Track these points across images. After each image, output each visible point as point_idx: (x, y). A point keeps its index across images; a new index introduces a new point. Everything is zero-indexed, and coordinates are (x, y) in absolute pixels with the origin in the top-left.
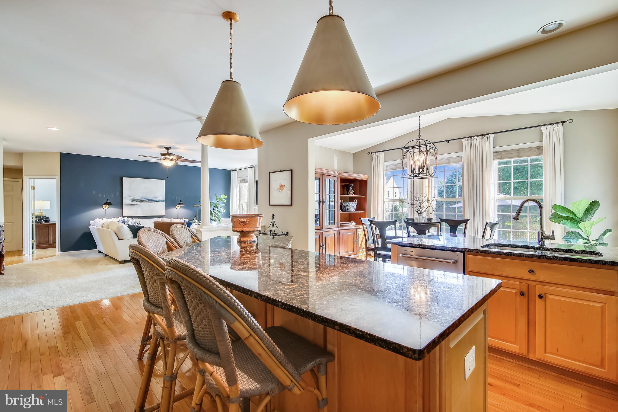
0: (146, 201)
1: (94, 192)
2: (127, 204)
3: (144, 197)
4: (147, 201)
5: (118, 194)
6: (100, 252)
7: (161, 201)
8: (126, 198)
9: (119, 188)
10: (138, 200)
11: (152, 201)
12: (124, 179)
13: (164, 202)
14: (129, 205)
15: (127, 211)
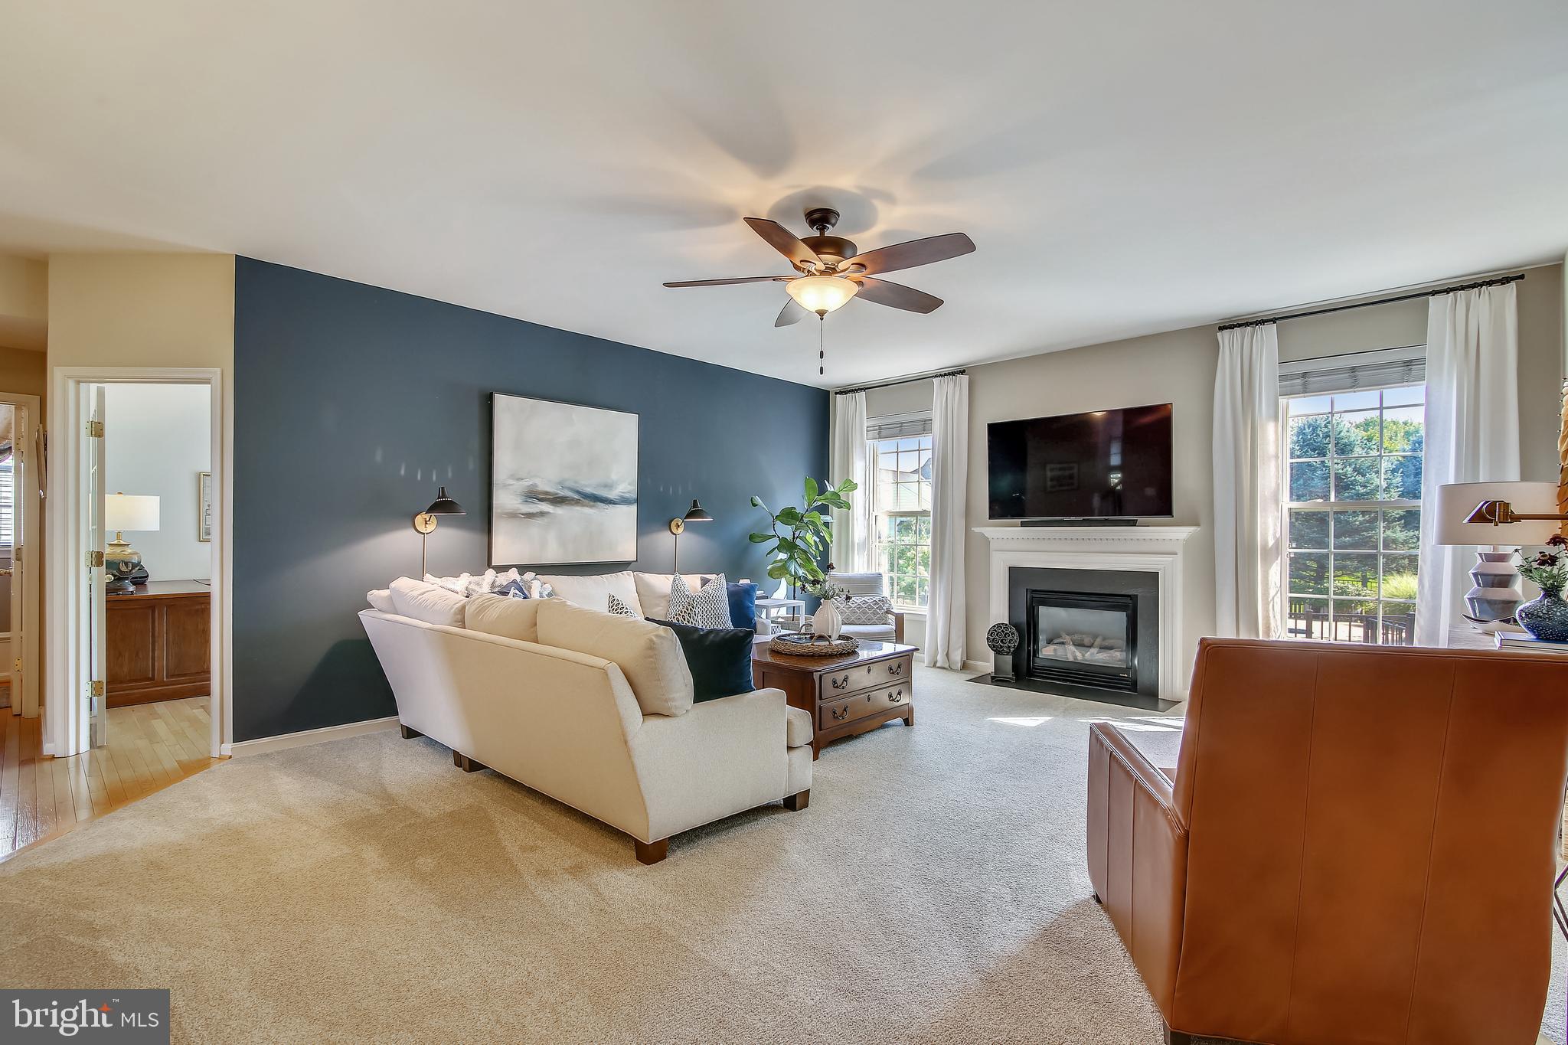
0: (573, 499)
1: (379, 457)
2: (506, 514)
3: (567, 484)
4: (577, 502)
5: (473, 464)
6: (410, 733)
7: (624, 501)
8: (506, 486)
9: (475, 443)
10: (547, 493)
11: (596, 499)
12: (501, 401)
13: (634, 508)
14: (513, 515)
15: (507, 545)
